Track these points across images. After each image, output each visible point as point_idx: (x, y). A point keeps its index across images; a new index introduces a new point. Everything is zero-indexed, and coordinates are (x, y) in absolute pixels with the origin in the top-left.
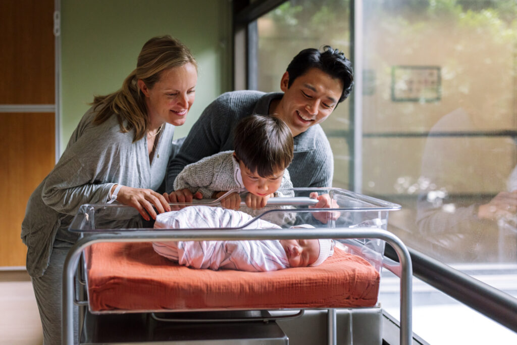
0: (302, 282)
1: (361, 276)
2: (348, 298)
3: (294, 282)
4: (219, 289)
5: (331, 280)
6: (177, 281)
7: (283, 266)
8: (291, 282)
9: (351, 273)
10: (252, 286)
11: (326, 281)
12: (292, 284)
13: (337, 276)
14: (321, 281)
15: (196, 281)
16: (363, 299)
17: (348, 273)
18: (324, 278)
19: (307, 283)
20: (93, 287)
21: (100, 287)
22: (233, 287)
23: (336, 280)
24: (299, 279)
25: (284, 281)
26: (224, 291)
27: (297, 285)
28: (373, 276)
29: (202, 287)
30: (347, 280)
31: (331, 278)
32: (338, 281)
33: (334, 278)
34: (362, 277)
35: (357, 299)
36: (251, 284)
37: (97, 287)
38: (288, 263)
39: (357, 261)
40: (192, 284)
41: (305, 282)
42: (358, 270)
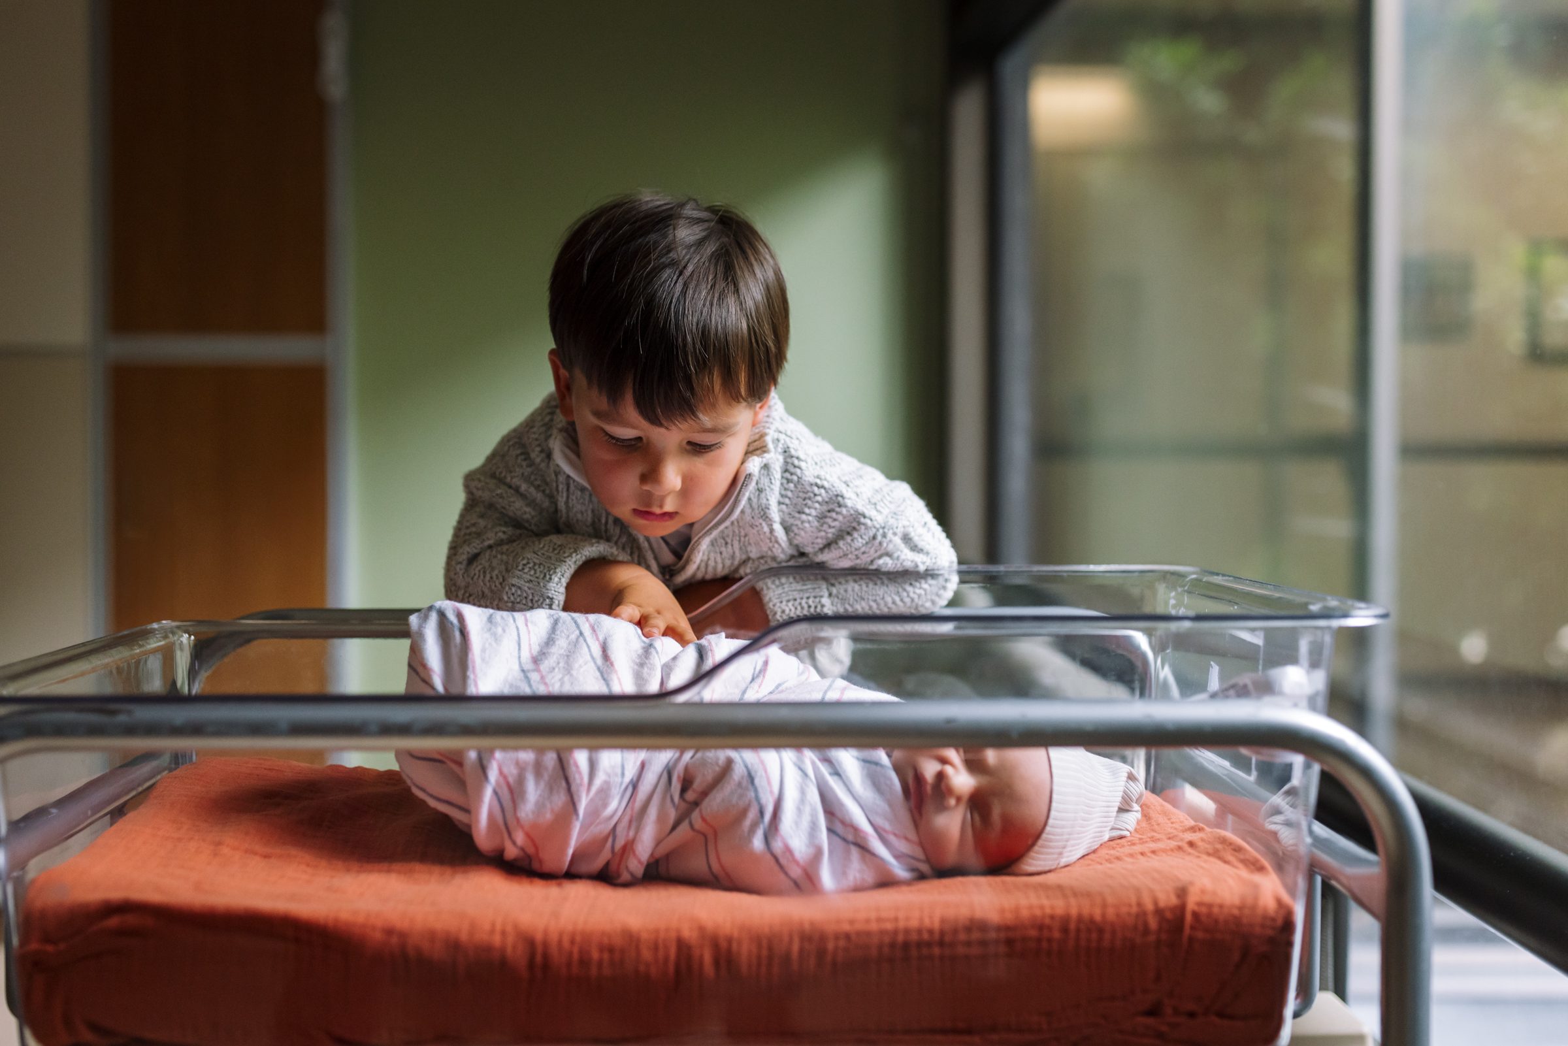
0: (947, 939)
1: (1209, 915)
2: (1154, 1011)
3: (914, 937)
4: (584, 961)
5: (1078, 930)
6: (401, 924)
7: (900, 871)
8: (900, 938)
9: (1167, 899)
10: (729, 950)
11: (1056, 934)
12: (906, 945)
13: (1104, 915)
14: (1033, 933)
15: (487, 927)
16: (1221, 1015)
17: (1156, 903)
18: (1047, 921)
19: (968, 944)
20: (34, 946)
21: (62, 946)
22: (647, 955)
23: (1101, 931)
24: (936, 925)
25: (868, 934)
26: (607, 971)
27: (925, 951)
28: (1265, 917)
29: (509, 950)
30: (1146, 931)
31: (1080, 919)
32: (1107, 936)
33: (1092, 921)
34: (1216, 921)
35: (1192, 1015)
36: (724, 944)
37: (50, 948)
38: (919, 853)
39: (1215, 854)
40: (464, 937)
41: (962, 937)
42: (1203, 892)
